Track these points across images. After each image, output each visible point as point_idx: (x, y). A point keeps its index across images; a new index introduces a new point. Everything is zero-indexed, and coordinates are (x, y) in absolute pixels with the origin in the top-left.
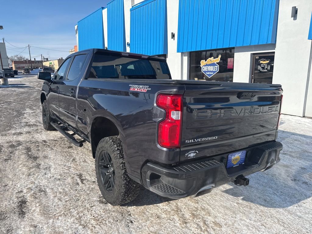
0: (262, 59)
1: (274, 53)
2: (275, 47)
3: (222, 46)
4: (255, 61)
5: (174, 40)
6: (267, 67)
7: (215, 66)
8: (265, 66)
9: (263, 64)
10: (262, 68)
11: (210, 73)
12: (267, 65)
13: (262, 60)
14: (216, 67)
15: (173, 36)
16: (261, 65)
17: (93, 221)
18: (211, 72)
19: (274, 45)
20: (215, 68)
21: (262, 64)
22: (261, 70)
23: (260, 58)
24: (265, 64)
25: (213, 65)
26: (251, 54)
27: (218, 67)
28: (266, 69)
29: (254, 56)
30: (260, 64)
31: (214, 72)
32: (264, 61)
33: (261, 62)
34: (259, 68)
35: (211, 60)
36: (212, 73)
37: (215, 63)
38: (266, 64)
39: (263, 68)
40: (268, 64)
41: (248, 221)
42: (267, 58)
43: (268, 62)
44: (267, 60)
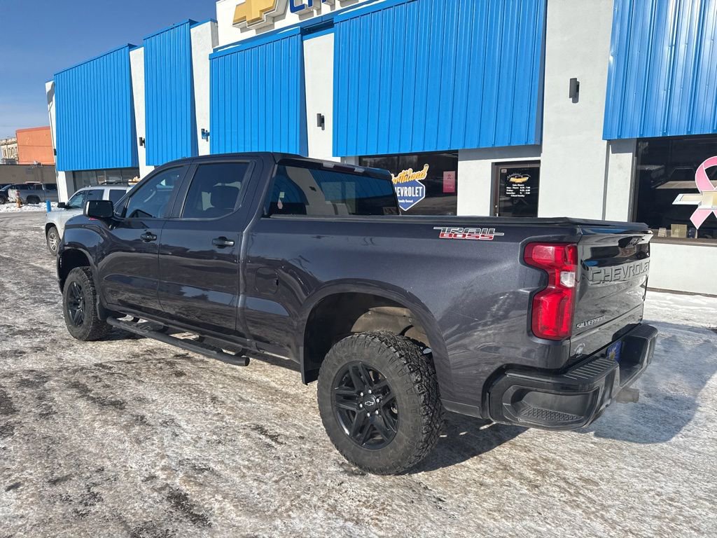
0: (514, 174)
1: (539, 162)
2: (541, 152)
3: (435, 147)
4: (501, 178)
5: (323, 129)
6: (525, 189)
7: (417, 188)
8: (519, 187)
9: (517, 184)
10: (515, 191)
11: (407, 201)
12: (525, 186)
13: (514, 177)
14: (418, 190)
15: (321, 120)
16: (512, 187)
17: (364, 509)
18: (408, 198)
19: (538, 149)
20: (417, 192)
21: (514, 183)
22: (513, 194)
23: (510, 172)
24: (520, 184)
25: (412, 184)
26: (492, 163)
27: (422, 190)
28: (523, 193)
29: (497, 169)
30: (511, 184)
31: (415, 199)
32: (517, 178)
33: (512, 180)
34: (509, 191)
35: (407, 175)
36: (412, 201)
37: (417, 180)
38: (523, 183)
39: (517, 192)
40: (525, 184)
41: (630, 468)
42: (522, 172)
43: (526, 179)
44: (524, 176)
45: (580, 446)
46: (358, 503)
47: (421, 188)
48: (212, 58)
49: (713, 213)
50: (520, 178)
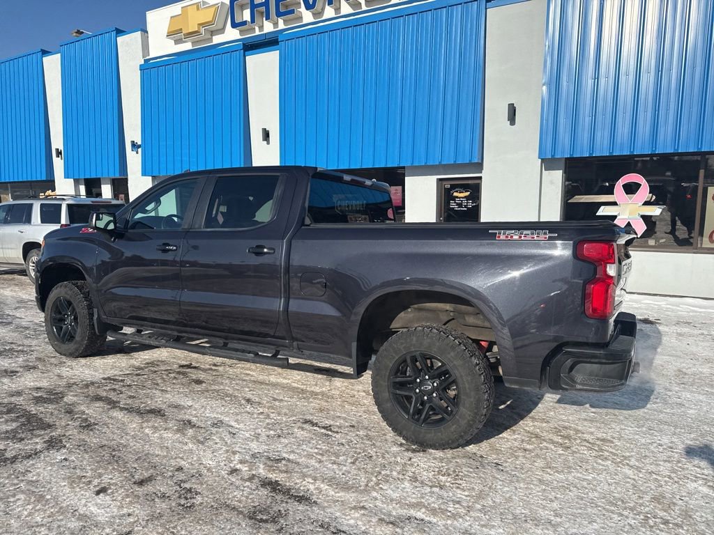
0: (457, 190)
1: (480, 178)
2: (482, 169)
3: (385, 163)
4: (445, 194)
5: (268, 143)
6: (467, 203)
8: (462, 201)
9: (460, 198)
10: (458, 204)
12: (467, 200)
13: (457, 192)
15: (266, 135)
16: (455, 200)
19: (479, 166)
21: (457, 197)
22: (456, 208)
23: (453, 187)
24: (463, 198)
26: (437, 179)
28: (466, 207)
29: (441, 184)
30: (454, 198)
32: (460, 193)
33: (455, 194)
34: (453, 205)
38: (465, 197)
39: (460, 205)
40: (467, 198)
42: (465, 187)
43: (468, 194)
44: (466, 191)
45: (584, 415)
46: (433, 473)
48: (142, 69)
50: (463, 192)
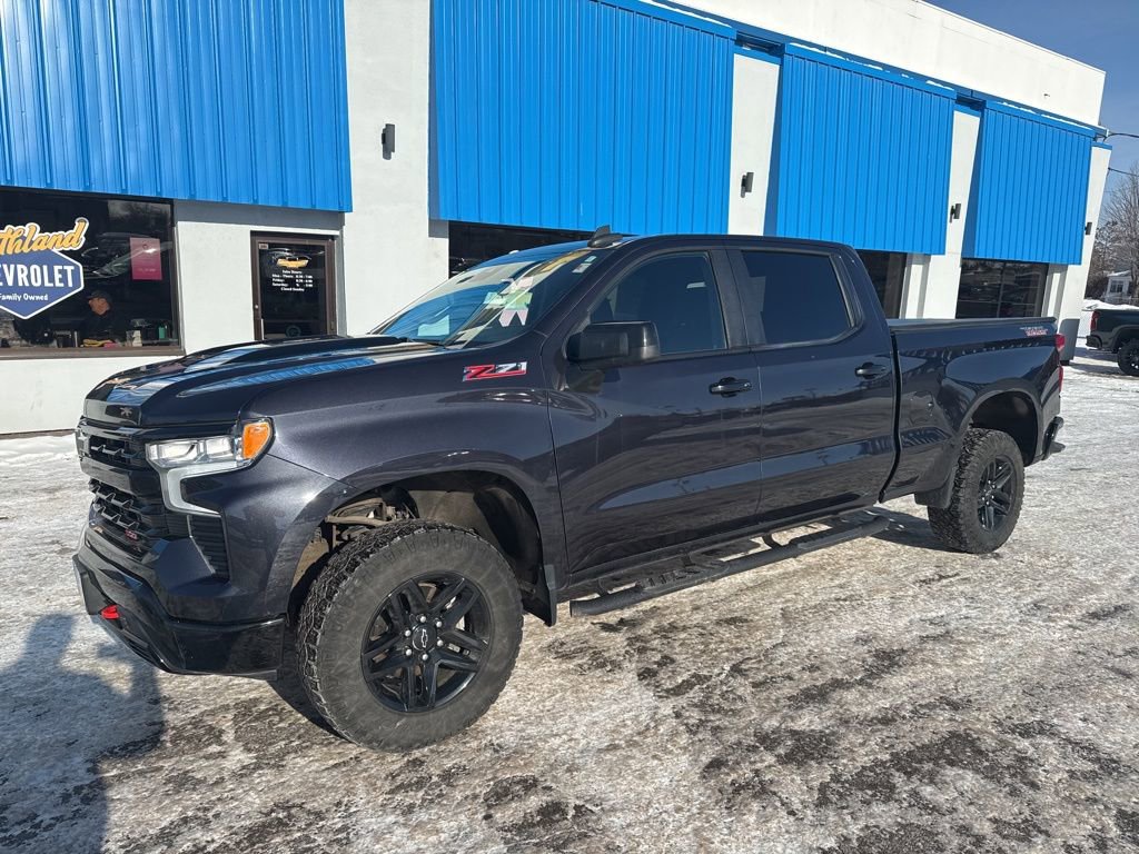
0: (283, 254)
1: (339, 238)
2: (342, 223)
6: (304, 279)
7: (57, 268)
8: (295, 275)
9: (290, 269)
10: (287, 281)
11: (27, 297)
12: (304, 275)
13: (283, 257)
14: (63, 272)
16: (281, 274)
18: (32, 290)
20: (57, 276)
21: (285, 268)
22: (285, 288)
23: (276, 249)
24: (295, 270)
25: (46, 258)
26: (251, 232)
27: (75, 273)
28: (302, 285)
30: (279, 270)
31: (54, 292)
32: (290, 260)
33: (281, 262)
34: (278, 281)
35: (24, 238)
36: (46, 298)
37: (55, 250)
39: (291, 282)
40: (305, 270)
42: (298, 251)
43: (305, 263)
44: (301, 259)
47: (69, 269)
49: (516, 314)
50: (295, 260)
